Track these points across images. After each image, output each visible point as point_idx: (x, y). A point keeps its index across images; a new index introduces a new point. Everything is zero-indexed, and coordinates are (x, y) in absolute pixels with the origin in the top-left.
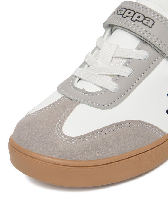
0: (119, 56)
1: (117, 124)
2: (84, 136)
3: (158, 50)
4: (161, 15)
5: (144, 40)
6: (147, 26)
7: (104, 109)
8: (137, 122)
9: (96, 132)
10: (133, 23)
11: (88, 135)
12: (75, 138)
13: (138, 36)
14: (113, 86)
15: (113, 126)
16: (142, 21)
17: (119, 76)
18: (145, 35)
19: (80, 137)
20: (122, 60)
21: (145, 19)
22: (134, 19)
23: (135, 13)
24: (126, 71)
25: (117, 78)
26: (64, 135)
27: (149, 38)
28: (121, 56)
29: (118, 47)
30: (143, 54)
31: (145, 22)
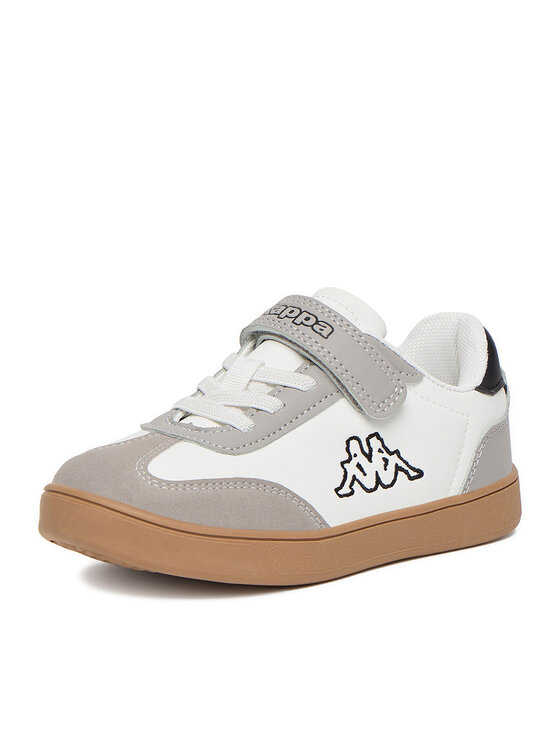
0: (262, 379)
1: (243, 480)
2: (185, 483)
3: (335, 381)
4: (328, 308)
5: (312, 359)
6: (320, 334)
7: (223, 453)
8: (281, 488)
9: (206, 482)
10: (295, 327)
11: (191, 483)
12: (168, 483)
13: (301, 351)
14: (244, 423)
15: (236, 480)
16: (312, 326)
17: (258, 410)
18: (314, 350)
19: (176, 483)
20: (266, 387)
21: (317, 322)
22: (298, 321)
23: (301, 313)
24: (272, 404)
25: (254, 412)
26: (150, 476)
27: (320, 356)
28: (266, 380)
29: (263, 364)
30: (307, 382)
31: (316, 327)
